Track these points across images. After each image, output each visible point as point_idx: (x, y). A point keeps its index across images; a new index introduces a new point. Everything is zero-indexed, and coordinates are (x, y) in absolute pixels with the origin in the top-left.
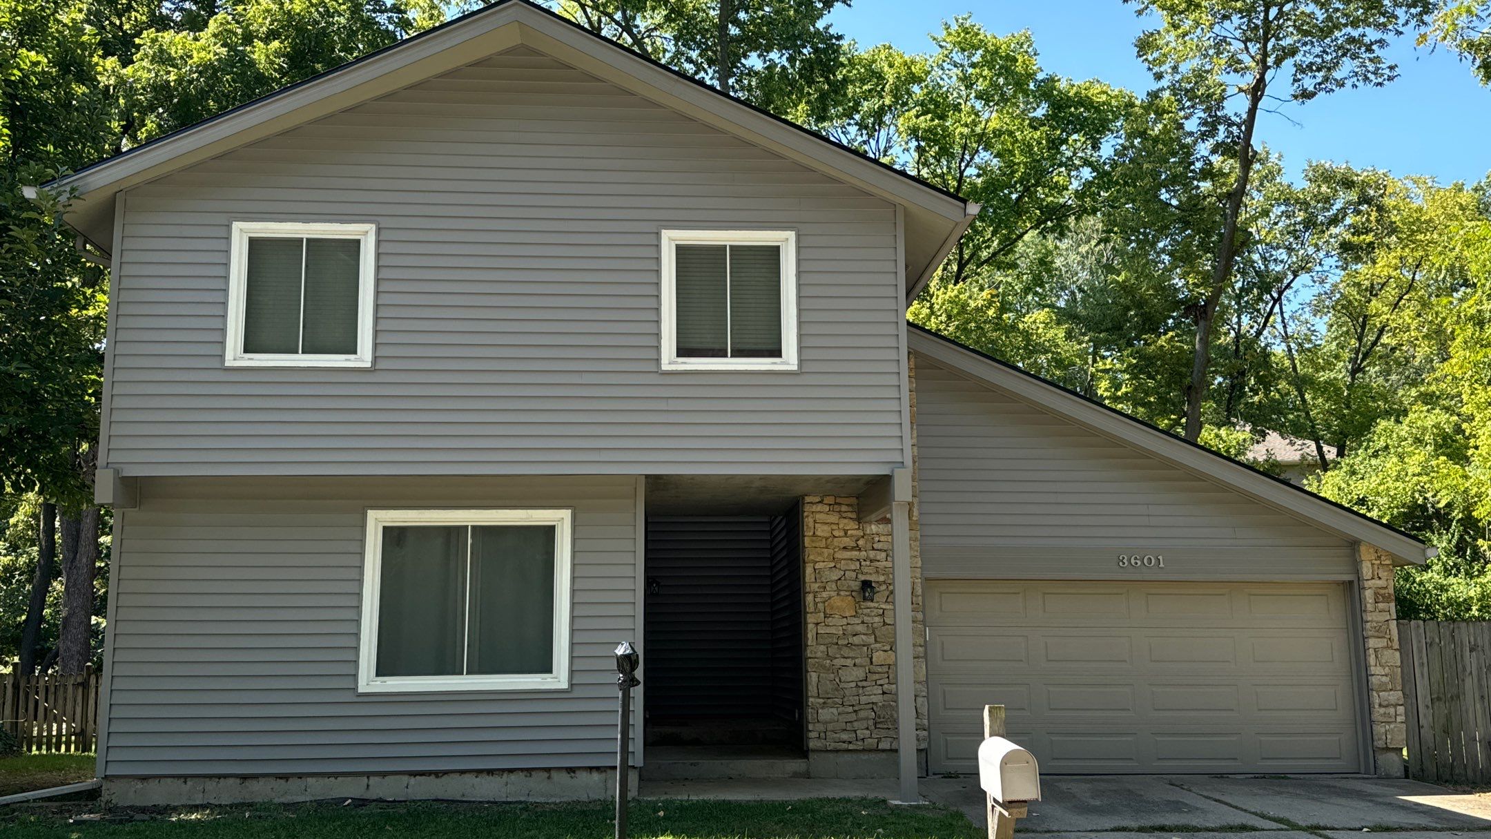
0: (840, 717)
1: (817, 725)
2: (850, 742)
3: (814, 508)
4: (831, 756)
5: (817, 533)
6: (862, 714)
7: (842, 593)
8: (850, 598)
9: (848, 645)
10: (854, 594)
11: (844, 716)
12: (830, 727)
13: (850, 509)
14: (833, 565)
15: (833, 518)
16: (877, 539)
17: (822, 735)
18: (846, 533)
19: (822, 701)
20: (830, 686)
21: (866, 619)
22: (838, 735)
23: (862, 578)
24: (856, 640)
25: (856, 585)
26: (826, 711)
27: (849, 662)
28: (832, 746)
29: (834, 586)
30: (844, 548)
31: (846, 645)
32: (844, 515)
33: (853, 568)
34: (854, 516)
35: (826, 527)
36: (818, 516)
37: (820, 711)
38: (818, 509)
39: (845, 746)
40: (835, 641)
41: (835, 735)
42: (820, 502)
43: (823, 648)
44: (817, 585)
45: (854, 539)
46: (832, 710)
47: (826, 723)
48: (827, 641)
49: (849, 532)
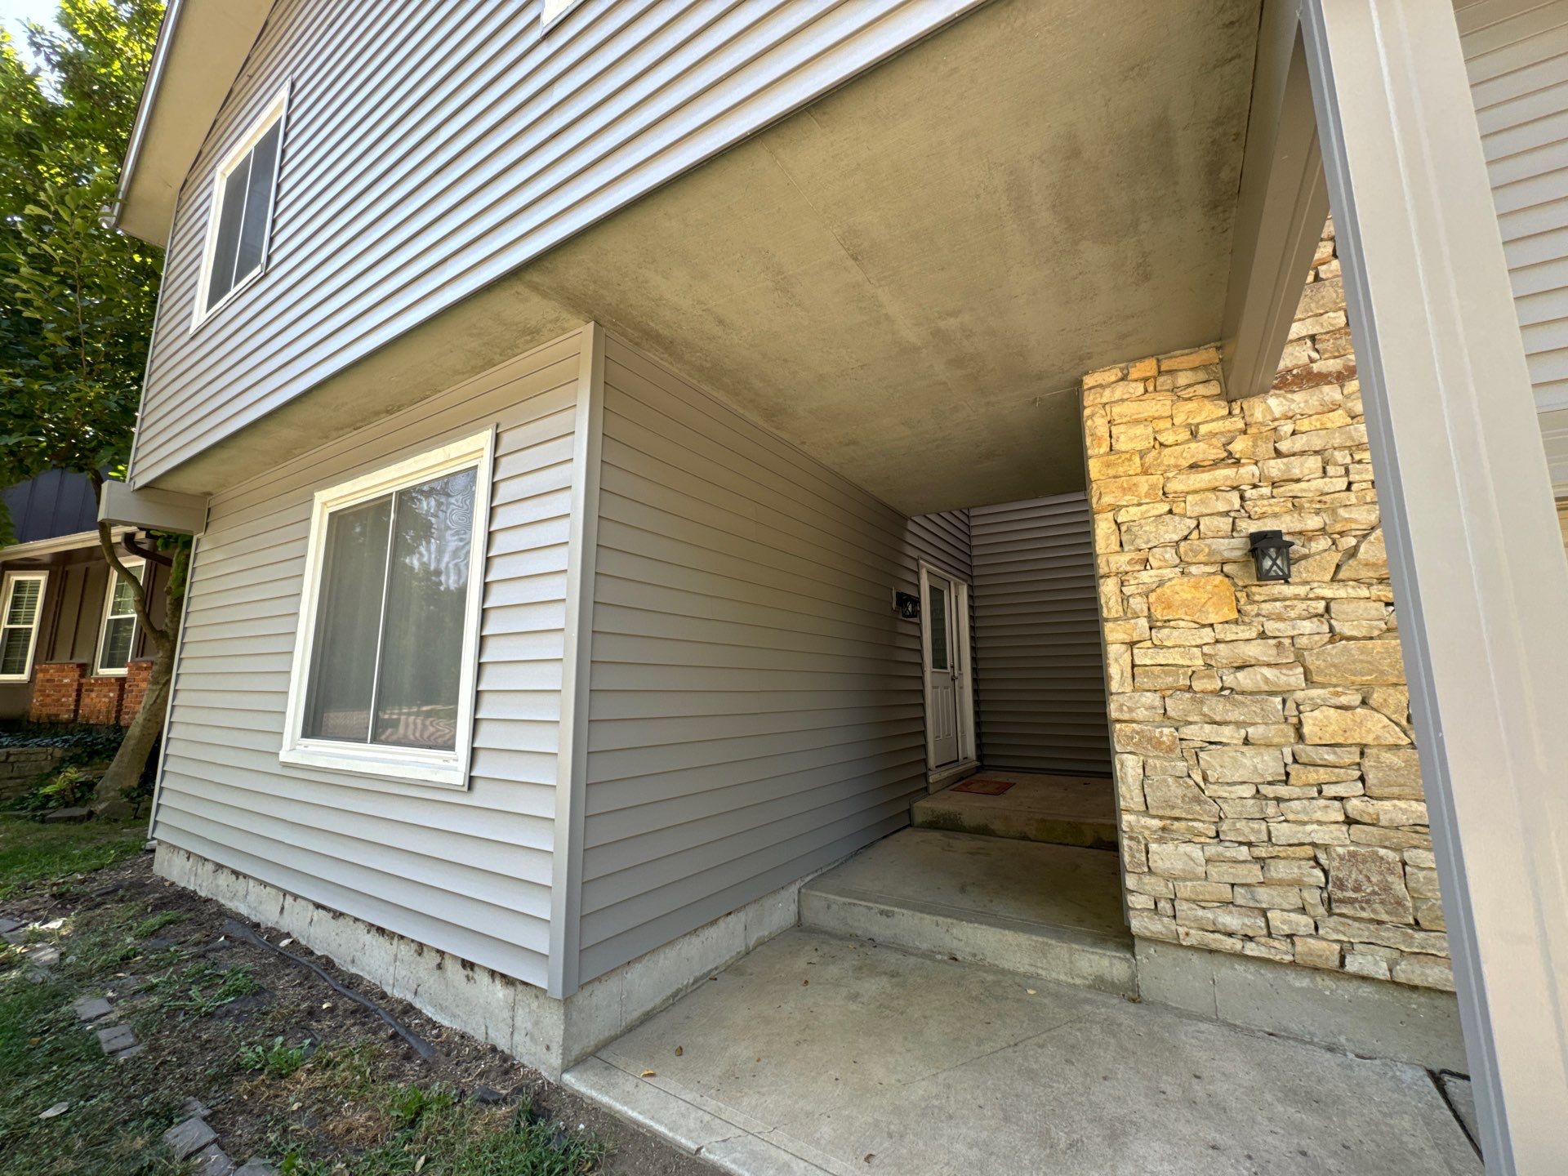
0: (1213, 871)
1: (1147, 879)
2: (1251, 939)
3: (1107, 395)
4: (1195, 958)
5: (1116, 447)
6: (1280, 870)
7: (1193, 569)
8: (1220, 578)
9: (1224, 692)
10: (1227, 568)
11: (1225, 867)
12: (1185, 889)
13: (1202, 376)
14: (1166, 508)
15: (1158, 405)
16: (1287, 428)
17: (1164, 905)
18: (1194, 435)
19: (1156, 823)
20: (1176, 790)
21: (1271, 627)
22: (1210, 915)
23: (1254, 527)
24: (1244, 679)
25: (1237, 547)
26: (1170, 847)
27: (1226, 734)
28: (1196, 938)
29: (1170, 554)
30: (1191, 467)
31: (1217, 693)
32: (1189, 393)
33: (1222, 507)
34: (1214, 389)
35: (1139, 430)
36: (1117, 410)
37: (1153, 847)
38: (1117, 395)
39: (1235, 944)
40: (1183, 682)
41: (1200, 912)
42: (1124, 378)
43: (1149, 698)
44: (1126, 557)
45: (1218, 442)
46: (1189, 848)
47: (1170, 878)
48: (1160, 683)
49: (1203, 429)
